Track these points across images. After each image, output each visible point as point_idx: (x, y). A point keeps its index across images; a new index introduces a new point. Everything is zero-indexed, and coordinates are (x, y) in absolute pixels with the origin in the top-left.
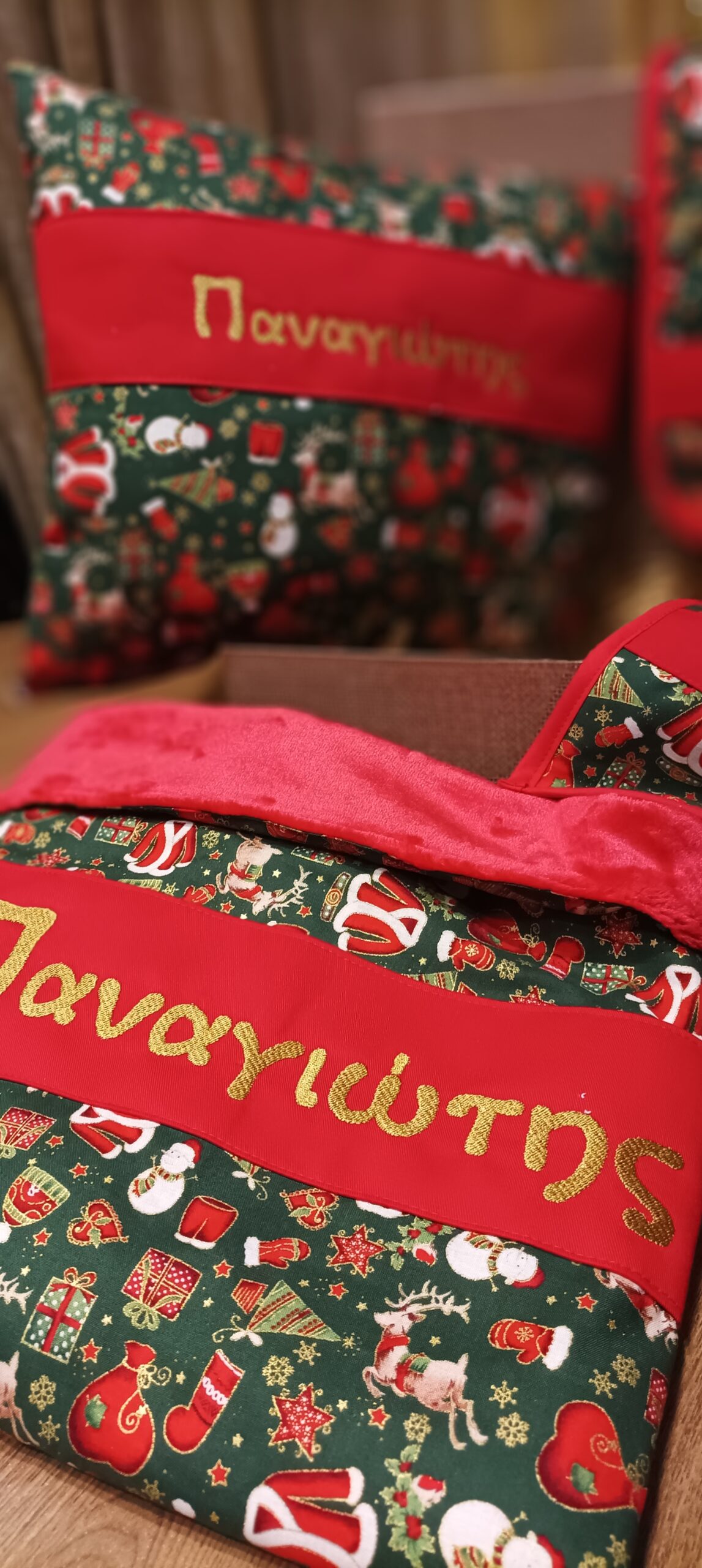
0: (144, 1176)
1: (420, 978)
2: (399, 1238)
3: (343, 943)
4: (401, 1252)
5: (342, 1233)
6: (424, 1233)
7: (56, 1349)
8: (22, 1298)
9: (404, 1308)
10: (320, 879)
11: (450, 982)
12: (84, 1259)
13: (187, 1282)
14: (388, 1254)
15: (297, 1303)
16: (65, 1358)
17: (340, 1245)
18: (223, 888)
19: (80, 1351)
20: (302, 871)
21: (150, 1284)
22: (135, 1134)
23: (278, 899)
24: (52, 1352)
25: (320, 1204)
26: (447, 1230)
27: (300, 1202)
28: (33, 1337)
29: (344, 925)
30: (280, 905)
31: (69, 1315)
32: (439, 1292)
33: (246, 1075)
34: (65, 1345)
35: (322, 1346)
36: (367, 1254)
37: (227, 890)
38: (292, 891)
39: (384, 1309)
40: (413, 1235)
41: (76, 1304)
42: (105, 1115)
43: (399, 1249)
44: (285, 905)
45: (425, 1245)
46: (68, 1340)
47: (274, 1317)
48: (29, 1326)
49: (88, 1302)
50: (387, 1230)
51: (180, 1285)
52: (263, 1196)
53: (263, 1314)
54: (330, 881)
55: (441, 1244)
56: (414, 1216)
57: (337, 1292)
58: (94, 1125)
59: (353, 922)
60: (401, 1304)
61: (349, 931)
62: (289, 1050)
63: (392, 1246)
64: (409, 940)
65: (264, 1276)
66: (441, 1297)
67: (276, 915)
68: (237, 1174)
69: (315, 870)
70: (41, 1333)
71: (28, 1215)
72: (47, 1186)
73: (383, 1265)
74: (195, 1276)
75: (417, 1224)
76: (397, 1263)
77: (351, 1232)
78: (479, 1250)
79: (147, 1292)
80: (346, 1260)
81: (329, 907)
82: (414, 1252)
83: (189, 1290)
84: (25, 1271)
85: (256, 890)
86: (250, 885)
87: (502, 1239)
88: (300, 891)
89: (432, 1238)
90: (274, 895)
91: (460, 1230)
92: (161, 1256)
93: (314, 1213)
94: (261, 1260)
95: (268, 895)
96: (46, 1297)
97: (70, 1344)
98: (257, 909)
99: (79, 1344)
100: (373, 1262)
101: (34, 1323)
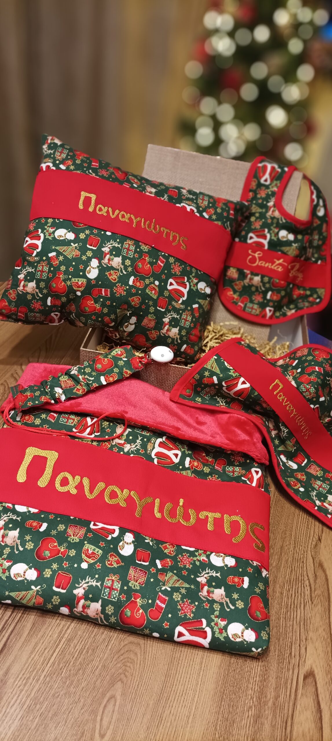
0: (121, 544)
1: (180, 472)
2: (196, 556)
3: (156, 462)
4: (199, 561)
5: (180, 556)
6: (203, 554)
7: (112, 597)
8: (99, 584)
9: (203, 576)
10: (145, 440)
11: (189, 473)
12: (114, 571)
13: (144, 575)
14: (195, 561)
15: (175, 578)
16: (115, 600)
17: (181, 560)
18: (113, 443)
19: (120, 598)
20: (139, 436)
21: (134, 576)
22: (113, 531)
23: (132, 447)
24: (111, 598)
25: (171, 548)
26: (208, 553)
27: (166, 548)
28: (105, 595)
29: (155, 455)
30: (134, 449)
31: (114, 588)
32: (211, 570)
33: (139, 508)
34: (115, 596)
35: (186, 588)
36: (189, 562)
37: (114, 443)
38: (136, 444)
39: (199, 577)
40: (200, 555)
41: (115, 584)
42: (101, 525)
43: (197, 559)
44: (135, 449)
45: (203, 558)
46: (116, 595)
47: (171, 582)
48: (103, 592)
49: (119, 583)
50: (192, 554)
51: (142, 576)
52: (155, 547)
53: (168, 581)
54: (149, 440)
55: (208, 557)
56: (199, 549)
57: (185, 573)
58: (99, 529)
59: (158, 454)
60: (202, 575)
61: (157, 458)
62: (149, 500)
63: (195, 559)
64: (176, 460)
65: (164, 571)
66: (212, 572)
67: (132, 452)
68: (146, 541)
69: (144, 437)
70: (107, 593)
71: (92, 559)
72: (94, 550)
73: (194, 564)
74: (146, 573)
75: (200, 552)
76: (198, 563)
77: (182, 556)
78: (219, 558)
79: (134, 579)
80: (184, 564)
81: (149, 449)
82: (201, 560)
83: (145, 577)
84: (97, 576)
85: (124, 444)
86: (122, 442)
87: (225, 554)
88: (139, 444)
89: (205, 555)
90: (131, 445)
91: (212, 553)
92: (135, 568)
93: (170, 551)
94: (162, 566)
95: (129, 445)
96: (106, 583)
97: (116, 596)
98: (126, 450)
99: (119, 595)
100: (191, 564)
101: (104, 591)
